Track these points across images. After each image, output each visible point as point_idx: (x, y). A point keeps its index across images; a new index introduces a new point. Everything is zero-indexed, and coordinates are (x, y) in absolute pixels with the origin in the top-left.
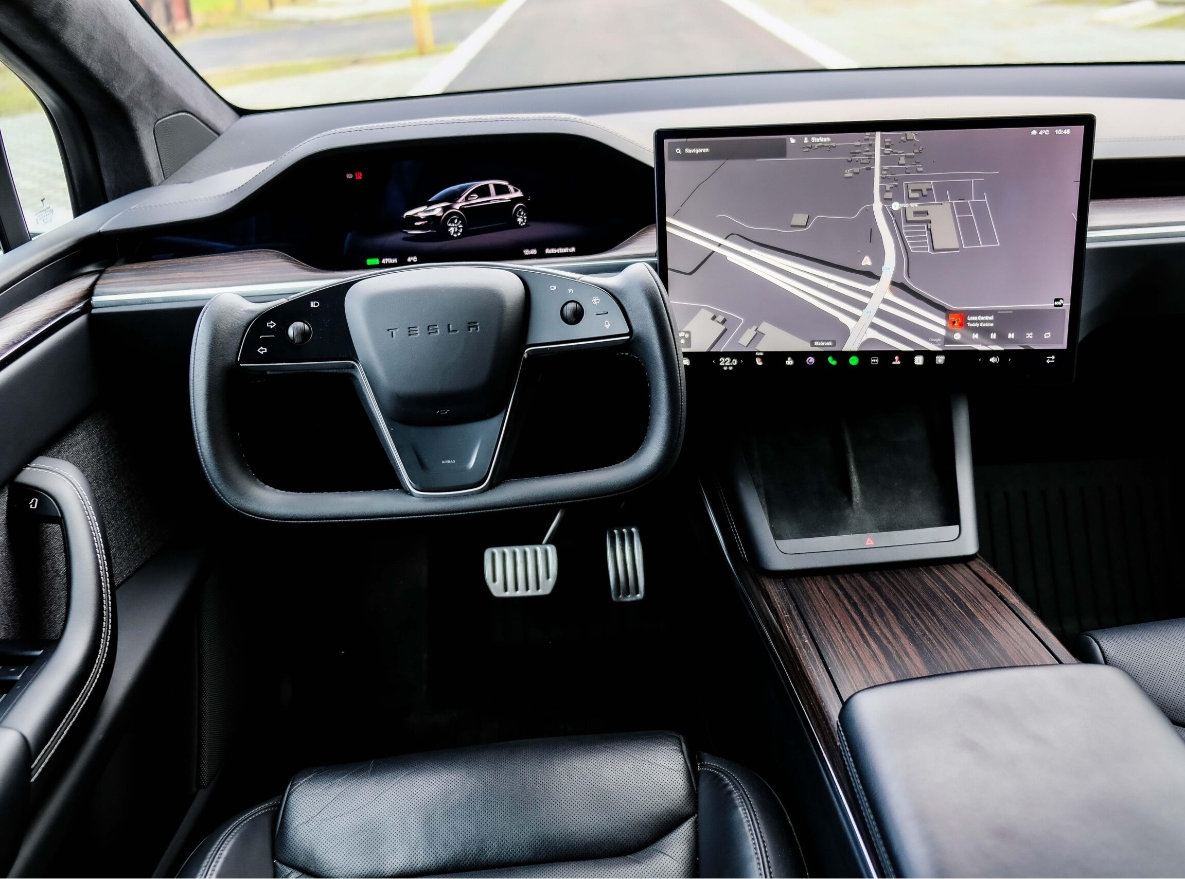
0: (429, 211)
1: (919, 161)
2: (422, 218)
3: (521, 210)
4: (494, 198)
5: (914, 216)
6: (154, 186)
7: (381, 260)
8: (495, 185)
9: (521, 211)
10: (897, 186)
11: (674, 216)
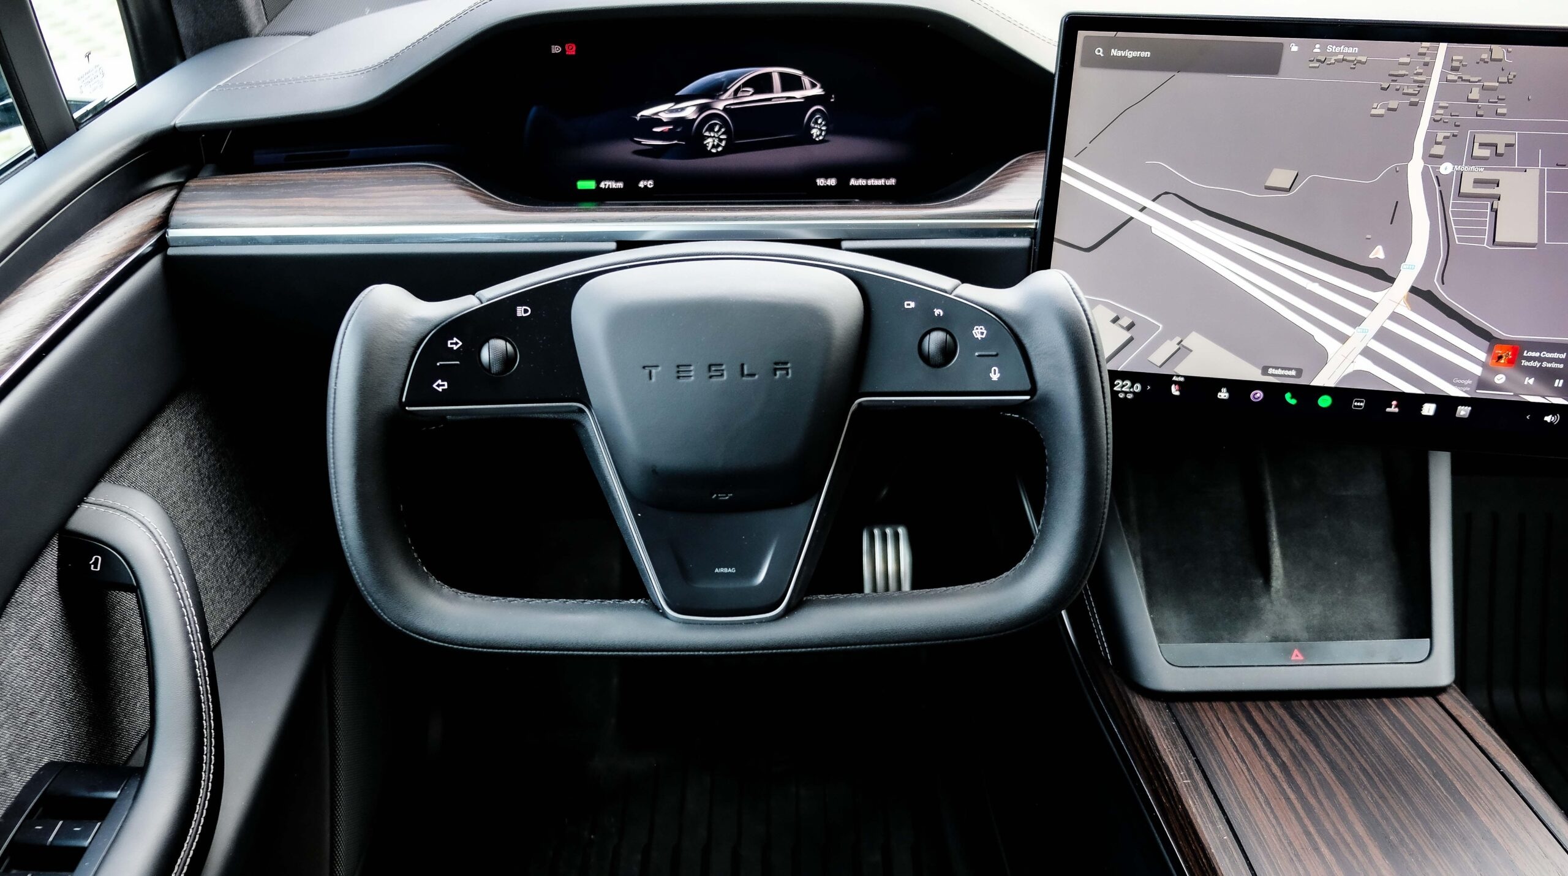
0: (677, 110)
1: (1504, 97)
2: (665, 120)
3: (818, 116)
4: (778, 96)
5: (1474, 187)
6: (251, 36)
7: (598, 183)
8: (782, 75)
9: (819, 118)
10: (1456, 136)
11: (1076, 157)
